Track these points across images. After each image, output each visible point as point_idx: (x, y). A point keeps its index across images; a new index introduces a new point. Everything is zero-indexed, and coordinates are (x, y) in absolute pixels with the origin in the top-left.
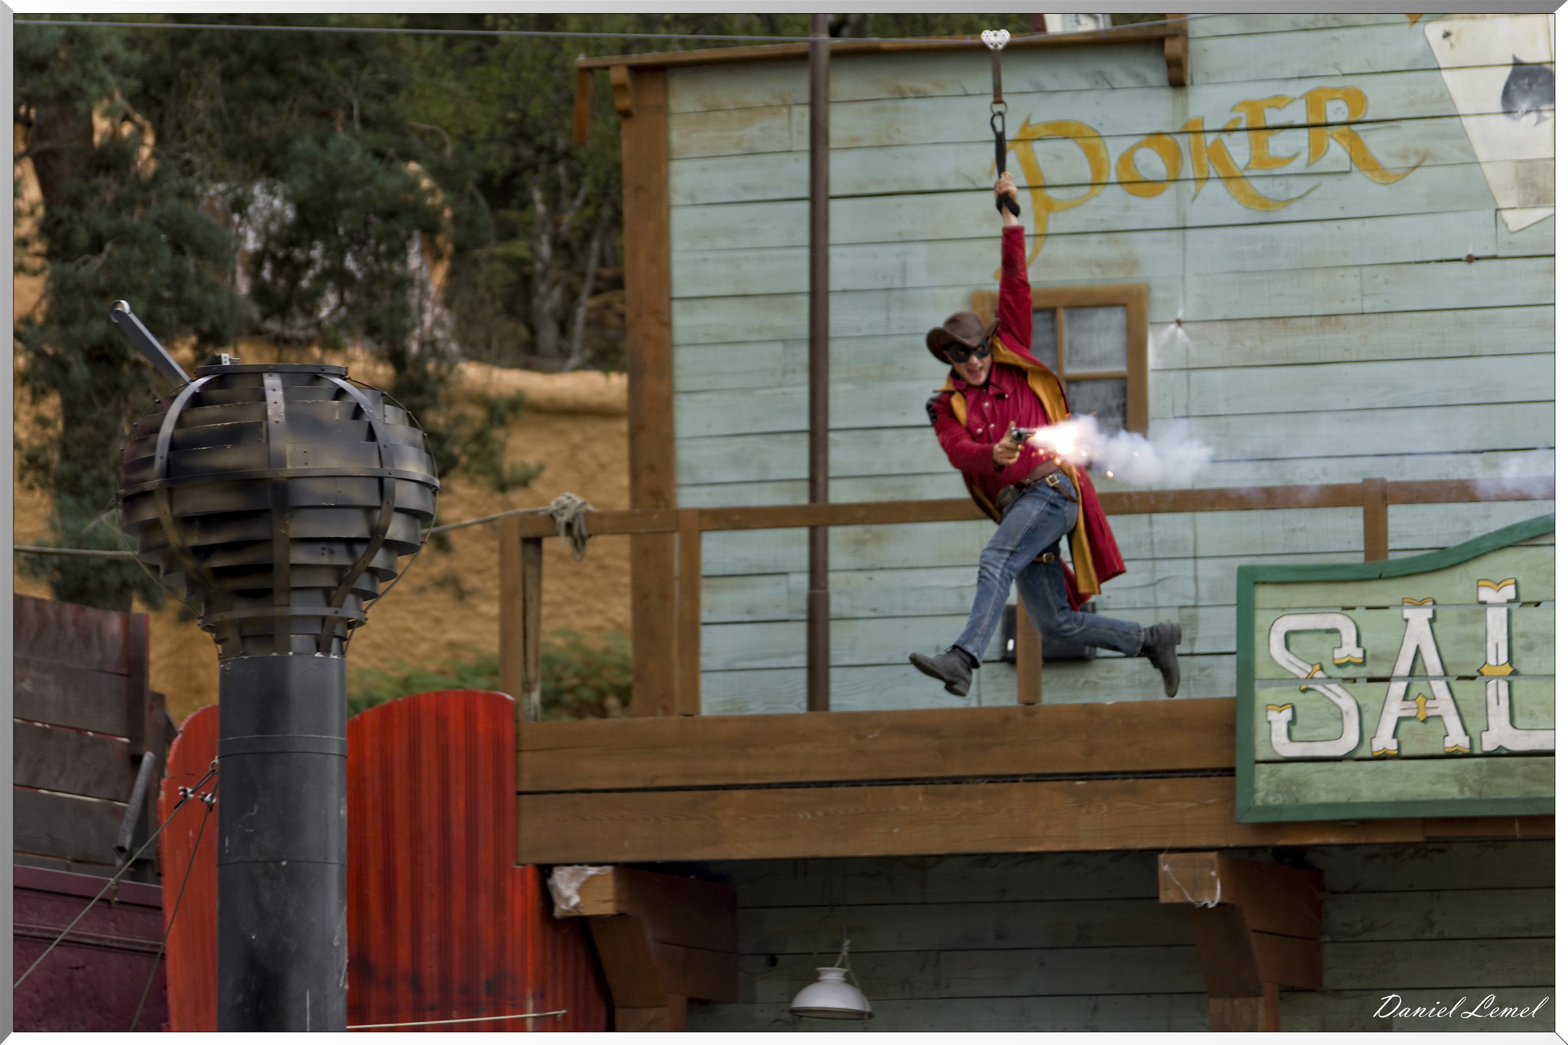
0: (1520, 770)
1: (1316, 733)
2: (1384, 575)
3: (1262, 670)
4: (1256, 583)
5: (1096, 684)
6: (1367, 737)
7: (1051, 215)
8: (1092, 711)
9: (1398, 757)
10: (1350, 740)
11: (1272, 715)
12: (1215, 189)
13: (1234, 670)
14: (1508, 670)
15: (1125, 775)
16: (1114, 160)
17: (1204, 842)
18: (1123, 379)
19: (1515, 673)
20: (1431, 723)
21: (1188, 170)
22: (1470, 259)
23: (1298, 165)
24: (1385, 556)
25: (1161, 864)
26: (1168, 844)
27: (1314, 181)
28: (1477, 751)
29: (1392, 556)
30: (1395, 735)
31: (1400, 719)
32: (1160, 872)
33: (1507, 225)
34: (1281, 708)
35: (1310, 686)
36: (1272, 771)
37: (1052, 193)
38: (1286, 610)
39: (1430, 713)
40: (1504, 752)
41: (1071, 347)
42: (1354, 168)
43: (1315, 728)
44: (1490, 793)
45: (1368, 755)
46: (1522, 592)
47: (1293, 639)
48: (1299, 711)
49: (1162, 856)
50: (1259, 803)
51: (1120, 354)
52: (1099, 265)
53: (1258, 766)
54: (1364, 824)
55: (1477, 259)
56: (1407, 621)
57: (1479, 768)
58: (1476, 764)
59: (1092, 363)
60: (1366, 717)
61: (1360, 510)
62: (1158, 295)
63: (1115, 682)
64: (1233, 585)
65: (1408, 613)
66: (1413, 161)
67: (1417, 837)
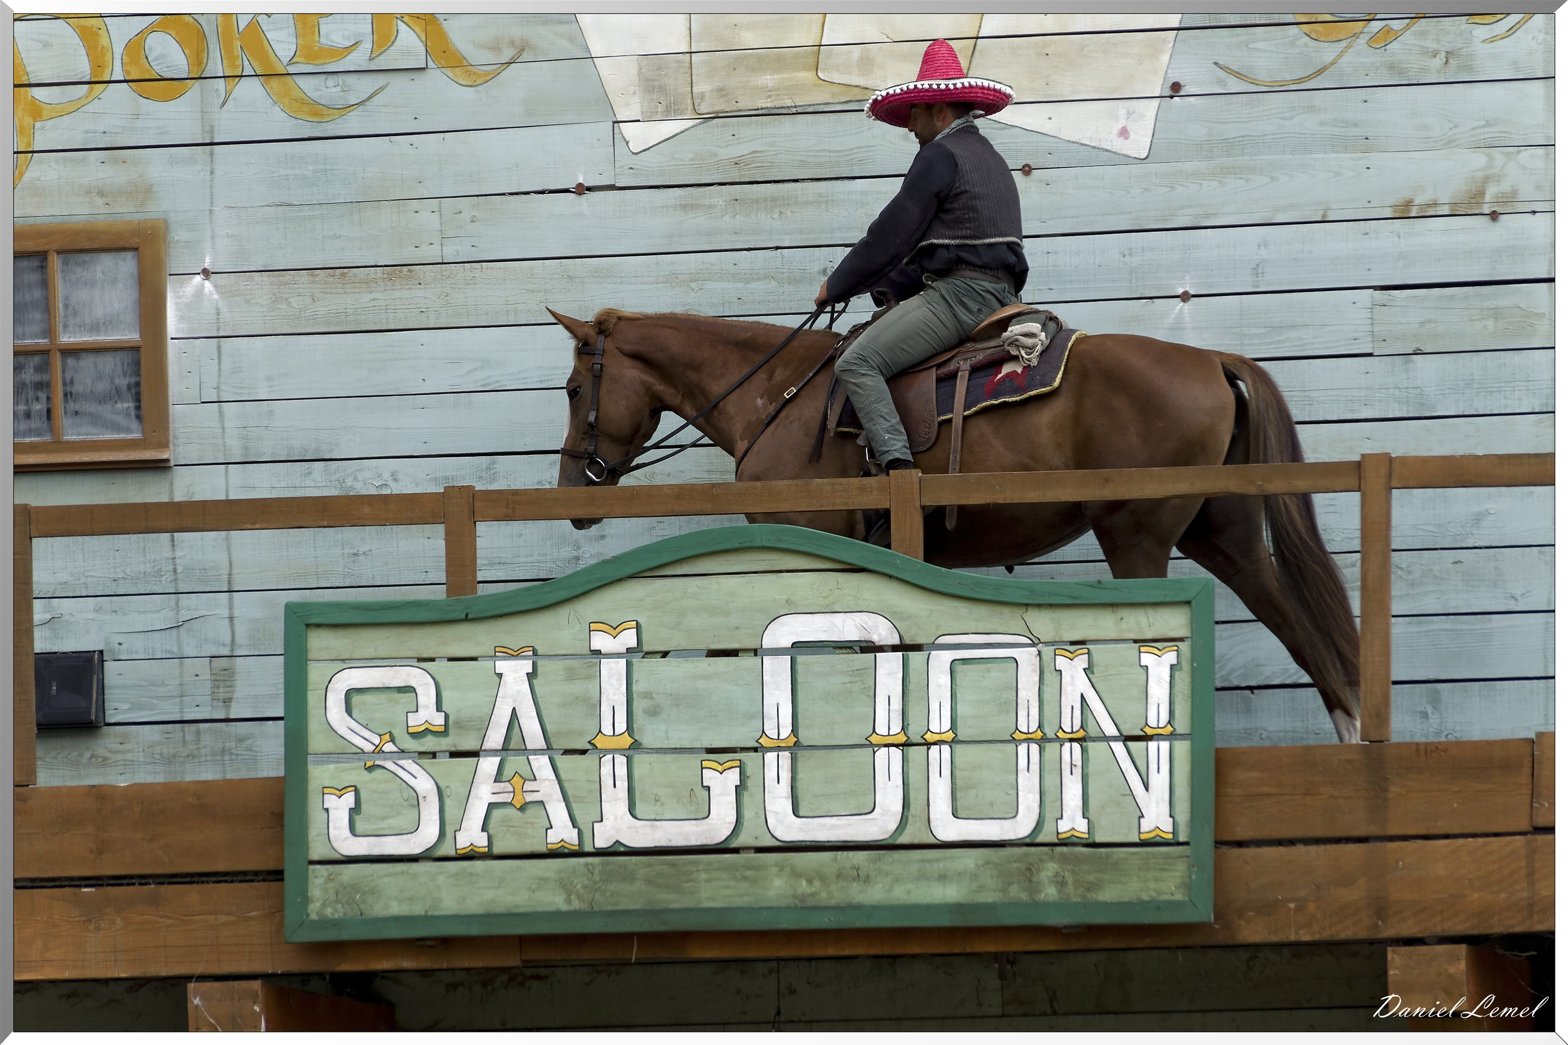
0: (641, 873)
1: (385, 824)
2: (470, 616)
3: (317, 742)
4: (308, 626)
5: (105, 759)
6: (449, 830)
7: (38, 125)
8: (100, 794)
9: (489, 856)
10: (427, 835)
11: (331, 801)
12: (250, 90)
13: (281, 741)
14: (627, 741)
15: (144, 879)
16: (118, 50)
17: (244, 968)
18: (134, 349)
19: (636, 746)
20: (531, 811)
21: (216, 66)
22: (581, 190)
23: (357, 59)
24: (474, 591)
25: (190, 995)
26: (200, 969)
27: (380, 80)
28: (588, 848)
29: (483, 590)
30: (484, 829)
31: (491, 806)
32: (189, 1005)
33: (627, 143)
34: (340, 792)
35: (377, 763)
36: (330, 875)
37: (37, 93)
38: (347, 662)
39: (529, 797)
40: (622, 849)
41: (66, 306)
42: (431, 64)
43: (384, 818)
44: (603, 903)
45: (452, 853)
46: (645, 638)
47: (356, 699)
48: (363, 795)
49: (191, 986)
50: (313, 916)
51: (131, 317)
52: (101, 194)
53: (311, 867)
54: (446, 943)
55: (589, 189)
56: (500, 676)
57: (589, 869)
58: (587, 865)
59: (95, 327)
60: (448, 802)
61: (441, 528)
62: (178, 235)
63: (129, 756)
64: (279, 627)
65: (501, 666)
66: (507, 54)
67: (512, 960)
